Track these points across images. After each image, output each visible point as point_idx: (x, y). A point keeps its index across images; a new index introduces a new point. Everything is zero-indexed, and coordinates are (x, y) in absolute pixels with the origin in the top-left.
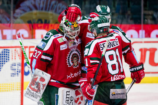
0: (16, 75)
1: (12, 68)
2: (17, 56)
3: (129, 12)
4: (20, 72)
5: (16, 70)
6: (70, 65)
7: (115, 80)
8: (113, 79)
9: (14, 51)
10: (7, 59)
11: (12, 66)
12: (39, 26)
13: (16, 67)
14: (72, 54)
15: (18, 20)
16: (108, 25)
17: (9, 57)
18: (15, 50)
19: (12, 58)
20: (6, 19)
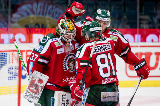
0: (14, 78)
1: (9, 72)
2: (14, 59)
3: (125, 17)
4: (17, 75)
5: (14, 74)
6: (66, 69)
7: (106, 83)
8: (104, 82)
9: (11, 55)
10: (4, 63)
11: (9, 70)
12: (36, 30)
13: (13, 71)
14: (68, 58)
15: (16, 25)
16: (99, 29)
17: (6, 61)
18: (13, 54)
19: (10, 62)
20: (3, 23)
